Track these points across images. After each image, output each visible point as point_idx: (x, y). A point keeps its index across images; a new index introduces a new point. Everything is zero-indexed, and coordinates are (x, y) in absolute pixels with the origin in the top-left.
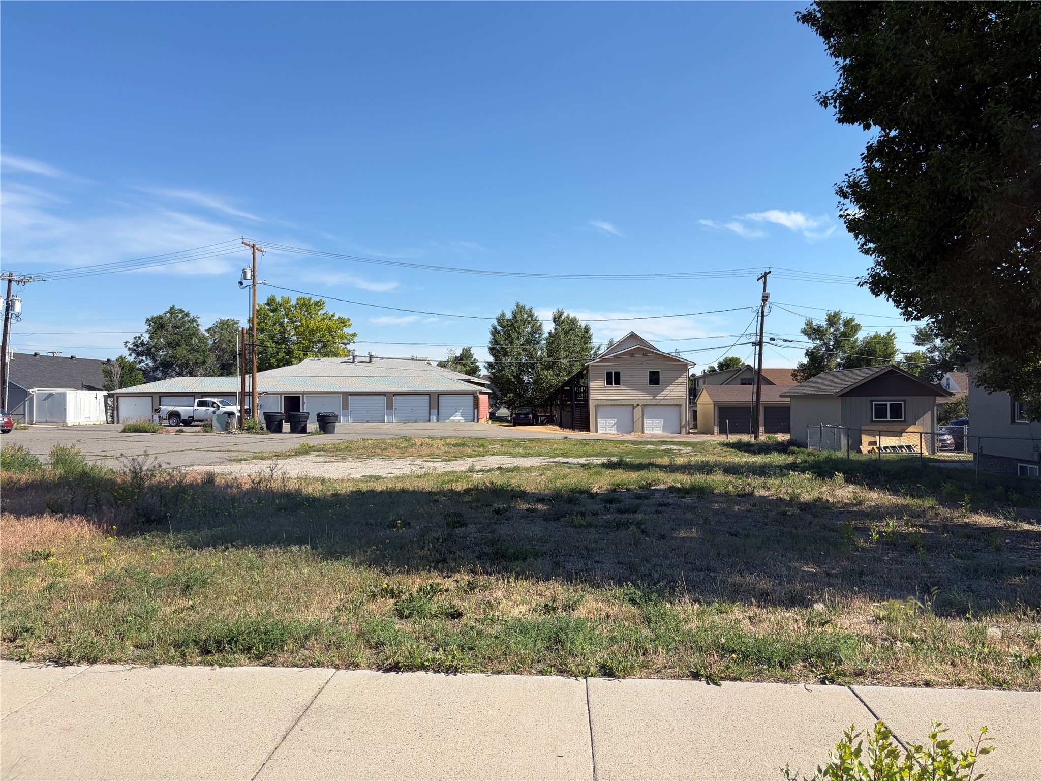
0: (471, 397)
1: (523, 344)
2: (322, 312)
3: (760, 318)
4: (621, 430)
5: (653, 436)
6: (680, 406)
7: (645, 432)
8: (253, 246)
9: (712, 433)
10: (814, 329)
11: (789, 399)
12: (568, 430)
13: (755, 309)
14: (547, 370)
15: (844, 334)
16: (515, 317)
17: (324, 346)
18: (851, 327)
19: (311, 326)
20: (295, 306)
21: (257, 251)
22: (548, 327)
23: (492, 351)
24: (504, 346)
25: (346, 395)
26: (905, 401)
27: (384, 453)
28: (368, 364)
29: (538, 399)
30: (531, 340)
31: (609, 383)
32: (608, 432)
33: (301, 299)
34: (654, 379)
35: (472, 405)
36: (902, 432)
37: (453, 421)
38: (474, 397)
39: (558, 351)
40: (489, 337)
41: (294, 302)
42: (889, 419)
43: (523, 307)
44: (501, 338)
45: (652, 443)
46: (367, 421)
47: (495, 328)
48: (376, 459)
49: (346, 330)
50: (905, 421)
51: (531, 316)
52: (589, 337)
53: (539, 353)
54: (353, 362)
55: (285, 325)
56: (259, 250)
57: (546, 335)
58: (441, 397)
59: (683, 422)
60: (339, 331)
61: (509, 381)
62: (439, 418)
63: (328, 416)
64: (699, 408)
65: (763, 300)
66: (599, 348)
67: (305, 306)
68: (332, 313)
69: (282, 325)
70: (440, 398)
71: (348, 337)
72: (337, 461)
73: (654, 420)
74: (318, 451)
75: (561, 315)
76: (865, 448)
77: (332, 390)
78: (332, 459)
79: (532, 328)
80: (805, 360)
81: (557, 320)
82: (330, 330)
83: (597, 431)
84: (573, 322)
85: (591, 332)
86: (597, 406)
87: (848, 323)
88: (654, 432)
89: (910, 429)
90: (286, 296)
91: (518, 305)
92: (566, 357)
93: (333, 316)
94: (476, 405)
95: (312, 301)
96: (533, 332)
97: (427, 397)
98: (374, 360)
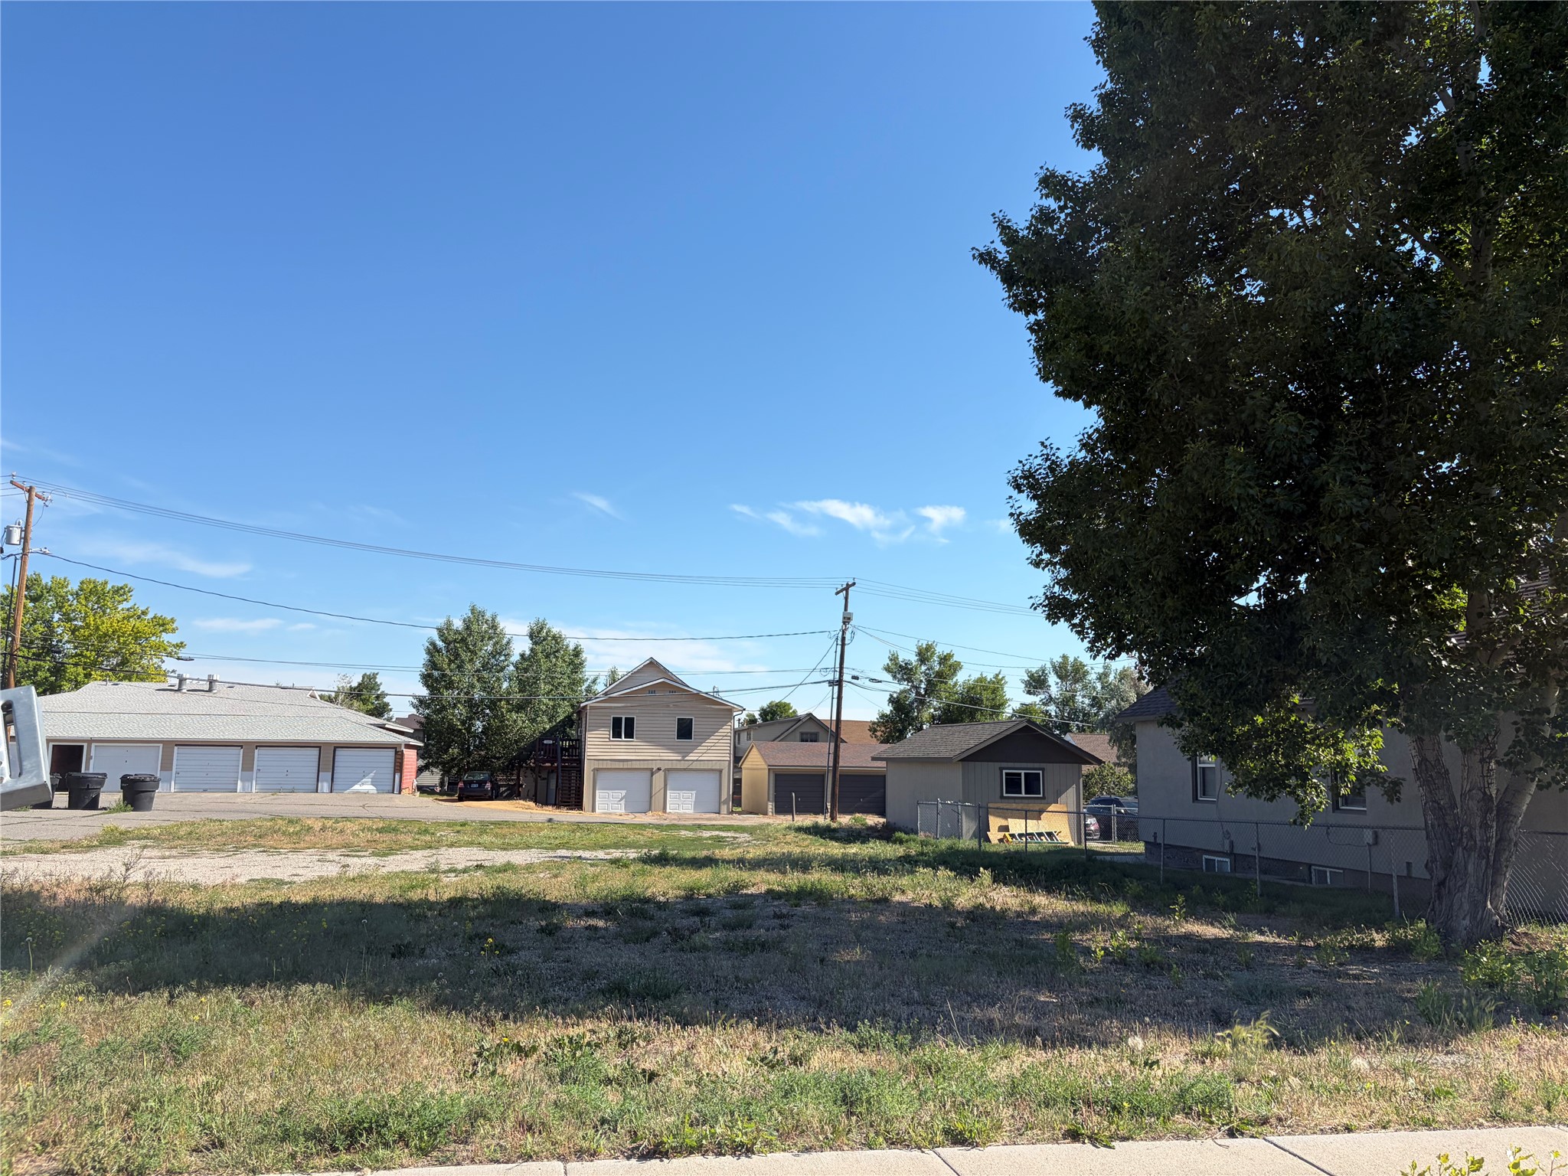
0: (391, 753)
1: (478, 670)
2: (125, 605)
3: (839, 647)
4: (631, 809)
5: (680, 817)
6: (721, 771)
7: (668, 811)
8: (30, 491)
9: (765, 813)
10: (901, 666)
11: (883, 764)
12: (550, 808)
13: (833, 633)
14: (517, 712)
15: (939, 674)
16: (468, 628)
17: (124, 662)
18: (949, 666)
19: (103, 628)
20: (77, 594)
21: (35, 499)
22: (521, 646)
23: (427, 679)
24: (448, 672)
25: (170, 745)
26: (1043, 770)
27: (262, 842)
28: (207, 694)
29: (498, 759)
30: (493, 665)
31: (617, 734)
32: (611, 811)
33: (90, 582)
34: (685, 730)
35: (392, 765)
36: (1041, 812)
37: (357, 792)
38: (396, 752)
39: (535, 683)
40: (423, 657)
41: (74, 586)
42: (1023, 795)
43: (482, 614)
44: (443, 660)
45: (686, 828)
46: (205, 791)
47: (433, 644)
48: (252, 852)
49: (166, 637)
50: (1044, 798)
51: (494, 627)
52: (581, 664)
53: (505, 685)
54: (179, 690)
55: (55, 625)
56: (39, 497)
57: (515, 658)
58: (339, 752)
59: (724, 796)
60: (153, 638)
61: (452, 728)
62: (335, 787)
63: (143, 781)
64: (745, 776)
65: (844, 623)
66: (594, 681)
67: (95, 594)
68: (143, 608)
69: (48, 624)
70: (337, 753)
71: (169, 650)
72: (183, 856)
73: (681, 793)
74: (139, 839)
75: (542, 629)
76: (994, 835)
77: (144, 736)
78: (174, 852)
79: (494, 645)
80: (888, 709)
81: (535, 635)
82: (137, 636)
83: (593, 810)
84: (557, 639)
85: (584, 656)
86: (596, 770)
87: (945, 659)
88: (681, 811)
89: (1051, 808)
90: (60, 576)
91: (473, 610)
92: (548, 693)
93: (144, 613)
94: (399, 766)
95: (109, 587)
96: (494, 654)
97: (316, 751)
98: (217, 687)
